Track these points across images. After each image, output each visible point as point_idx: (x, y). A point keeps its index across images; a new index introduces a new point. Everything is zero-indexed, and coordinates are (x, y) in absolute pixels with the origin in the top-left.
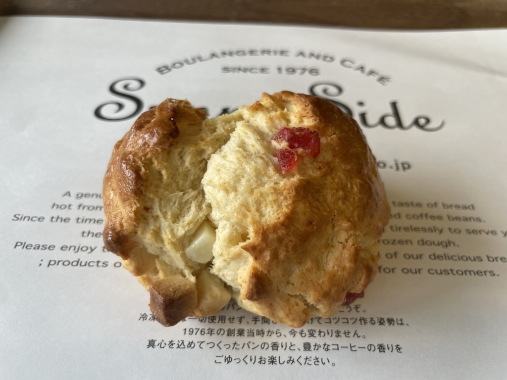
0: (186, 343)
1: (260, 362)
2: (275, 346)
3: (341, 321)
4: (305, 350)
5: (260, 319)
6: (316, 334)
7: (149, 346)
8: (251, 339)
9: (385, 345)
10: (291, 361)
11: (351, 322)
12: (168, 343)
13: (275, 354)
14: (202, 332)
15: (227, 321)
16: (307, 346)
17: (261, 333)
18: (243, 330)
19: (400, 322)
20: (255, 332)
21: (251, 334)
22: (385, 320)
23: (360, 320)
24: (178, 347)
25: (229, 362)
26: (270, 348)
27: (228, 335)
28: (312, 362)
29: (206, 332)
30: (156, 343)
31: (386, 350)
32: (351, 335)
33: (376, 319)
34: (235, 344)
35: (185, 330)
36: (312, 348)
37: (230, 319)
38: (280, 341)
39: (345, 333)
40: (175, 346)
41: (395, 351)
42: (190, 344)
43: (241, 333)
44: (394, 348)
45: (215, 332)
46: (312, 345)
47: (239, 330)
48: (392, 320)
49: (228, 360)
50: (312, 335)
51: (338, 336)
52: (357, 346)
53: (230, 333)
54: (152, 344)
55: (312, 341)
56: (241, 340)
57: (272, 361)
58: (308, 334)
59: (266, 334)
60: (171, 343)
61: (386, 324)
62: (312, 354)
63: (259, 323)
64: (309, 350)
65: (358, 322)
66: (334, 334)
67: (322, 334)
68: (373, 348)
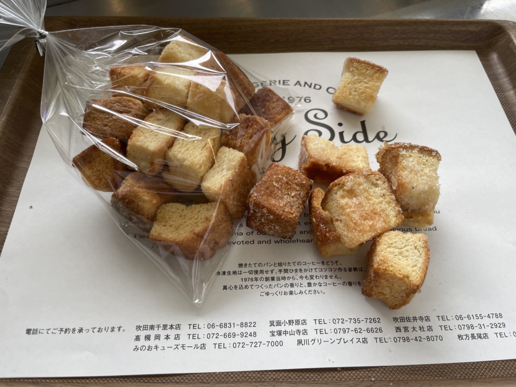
0: (244, 287)
1: (285, 294)
2: (292, 285)
3: (328, 270)
4: (309, 286)
5: (283, 270)
6: (314, 278)
7: (224, 289)
8: (279, 282)
9: (352, 282)
10: (301, 292)
11: (333, 270)
12: (234, 287)
13: (292, 289)
14: (252, 280)
15: (265, 273)
16: (309, 284)
17: (284, 278)
18: (274, 277)
19: (360, 269)
20: (281, 278)
21: (278, 279)
22: (352, 269)
23: (339, 269)
24: (240, 288)
25: (268, 295)
26: (290, 287)
27: (266, 281)
28: (313, 293)
29: (254, 279)
30: (227, 288)
31: (353, 285)
32: (333, 277)
33: (347, 269)
34: (270, 285)
35: (242, 279)
36: (312, 285)
37: (266, 271)
38: (294, 282)
39: (330, 276)
40: (238, 288)
41: (357, 285)
42: (246, 287)
43: (273, 279)
44: (357, 283)
45: (259, 279)
46: (312, 283)
47: (272, 277)
48: (356, 268)
49: (267, 294)
50: (312, 278)
51: (326, 278)
52: (337, 283)
53: (267, 279)
54: (225, 288)
55: (312, 281)
56: (273, 283)
57: (291, 293)
58: (310, 278)
59: (287, 279)
60: (236, 287)
61: (353, 271)
62: (312, 288)
63: (282, 273)
64: (311, 286)
65: (337, 270)
66: (324, 277)
67: (318, 277)
68: (345, 284)
